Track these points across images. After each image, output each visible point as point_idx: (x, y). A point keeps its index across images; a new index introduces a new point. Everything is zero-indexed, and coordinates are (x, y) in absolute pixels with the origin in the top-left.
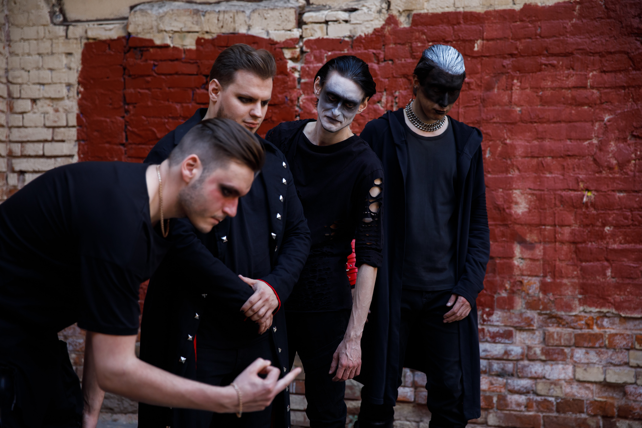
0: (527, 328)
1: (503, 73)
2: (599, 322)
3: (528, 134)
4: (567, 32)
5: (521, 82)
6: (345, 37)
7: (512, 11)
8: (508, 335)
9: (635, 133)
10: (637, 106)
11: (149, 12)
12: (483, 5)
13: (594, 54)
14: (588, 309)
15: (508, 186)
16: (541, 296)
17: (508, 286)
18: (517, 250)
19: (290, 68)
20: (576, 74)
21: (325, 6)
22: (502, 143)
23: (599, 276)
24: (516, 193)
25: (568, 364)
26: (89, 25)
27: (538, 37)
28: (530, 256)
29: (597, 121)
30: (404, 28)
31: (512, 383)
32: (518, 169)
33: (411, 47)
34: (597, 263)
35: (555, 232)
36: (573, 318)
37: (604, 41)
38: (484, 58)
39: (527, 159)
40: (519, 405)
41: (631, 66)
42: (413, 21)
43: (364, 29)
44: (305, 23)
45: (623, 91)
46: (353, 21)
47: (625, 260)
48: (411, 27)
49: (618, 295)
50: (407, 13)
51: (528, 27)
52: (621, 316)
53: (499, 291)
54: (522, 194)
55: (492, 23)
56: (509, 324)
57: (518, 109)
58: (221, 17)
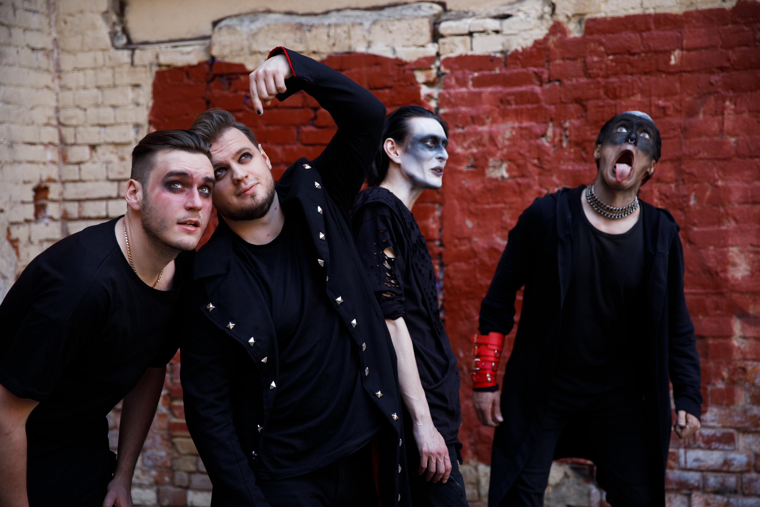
0: (753, 429)
1: (710, 93)
3: (747, 173)
5: (735, 104)
6: (495, 52)
7: (721, 11)
8: (728, 439)
11: (238, 28)
12: (681, 4)
15: (722, 242)
17: (725, 374)
18: (737, 326)
19: (425, 95)
21: (466, 13)
22: (711, 185)
24: (734, 252)
26: (160, 48)
28: (755, 334)
30: (575, 38)
31: (735, 503)
32: (735, 219)
33: (585, 62)
38: (684, 74)
39: (747, 206)
42: (586, 28)
43: (521, 41)
44: (442, 36)
46: (506, 31)
48: (584, 37)
50: (578, 18)
51: (743, 31)
53: (713, 381)
54: (742, 252)
55: (694, 27)
56: (729, 424)
57: (733, 140)
58: (332, 32)
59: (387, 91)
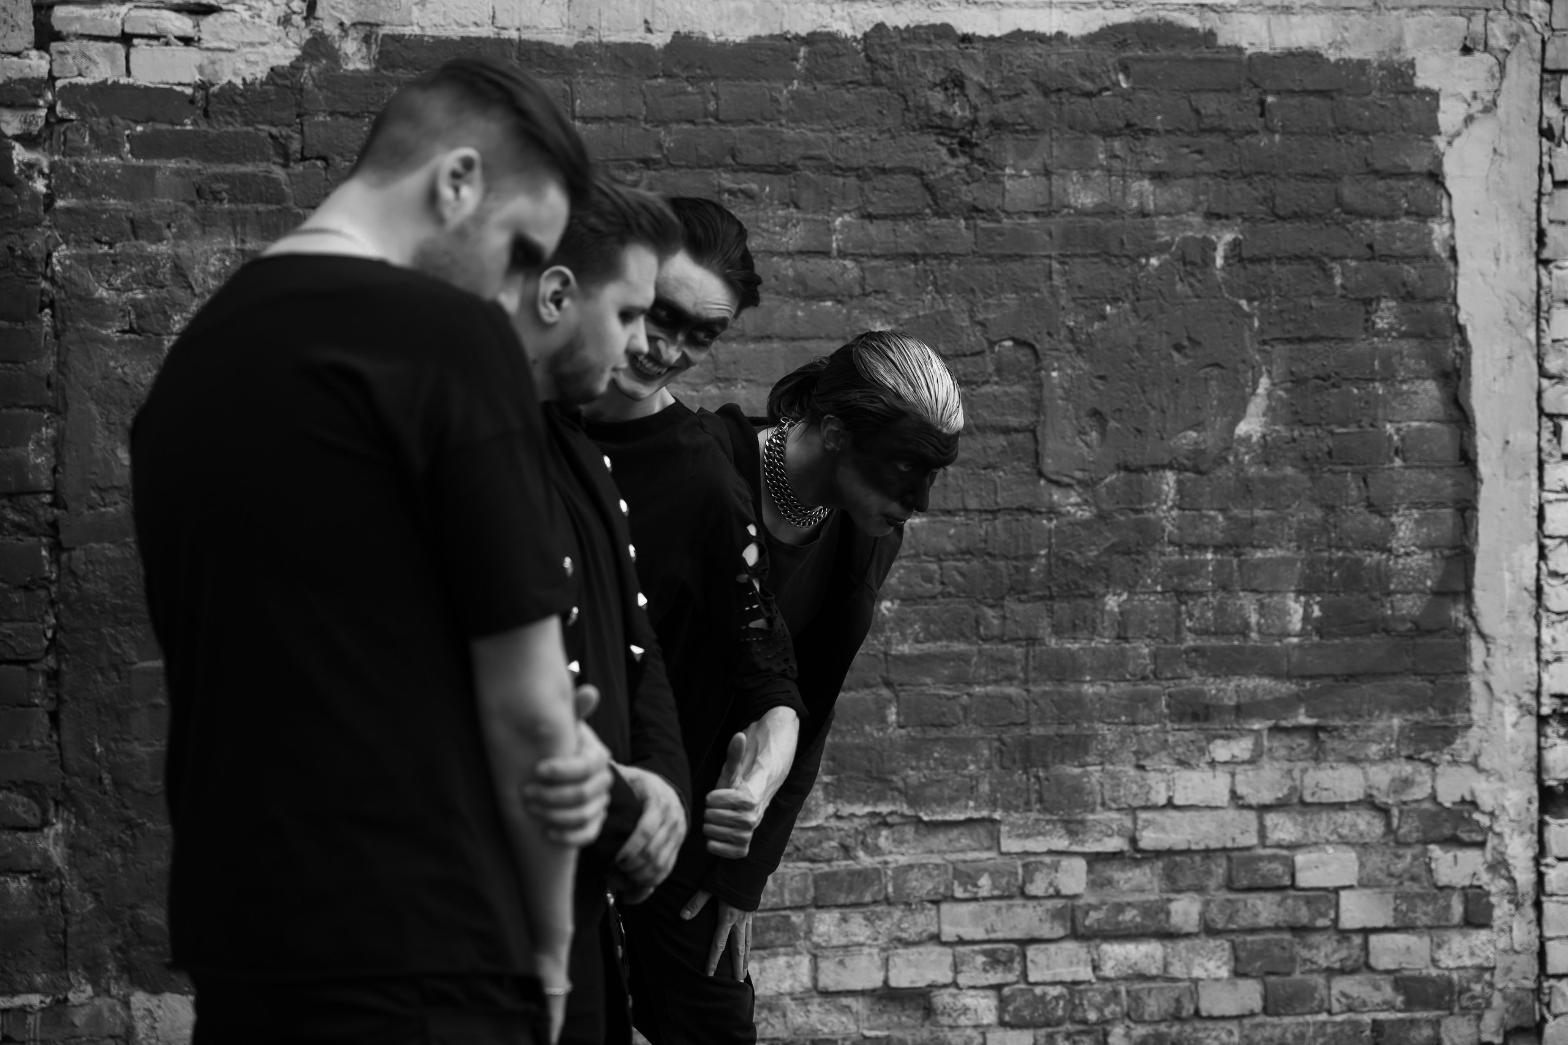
2: (869, 840)
4: (780, 112)
6: (185, 84)
7: (645, 49)
10: (945, 304)
12: (571, 27)
13: (844, 171)
14: (847, 809)
19: (20, 164)
20: (806, 220)
23: (870, 724)
25: (800, 953)
27: (711, 120)
30: (358, 71)
34: (864, 693)
36: (811, 834)
37: (867, 140)
41: (929, 206)
42: (380, 53)
43: (242, 66)
44: (59, 37)
45: (913, 266)
46: (209, 41)
47: (928, 680)
48: (377, 70)
49: (912, 769)
50: (363, 31)
51: (686, 93)
52: (920, 820)
55: (596, 75)
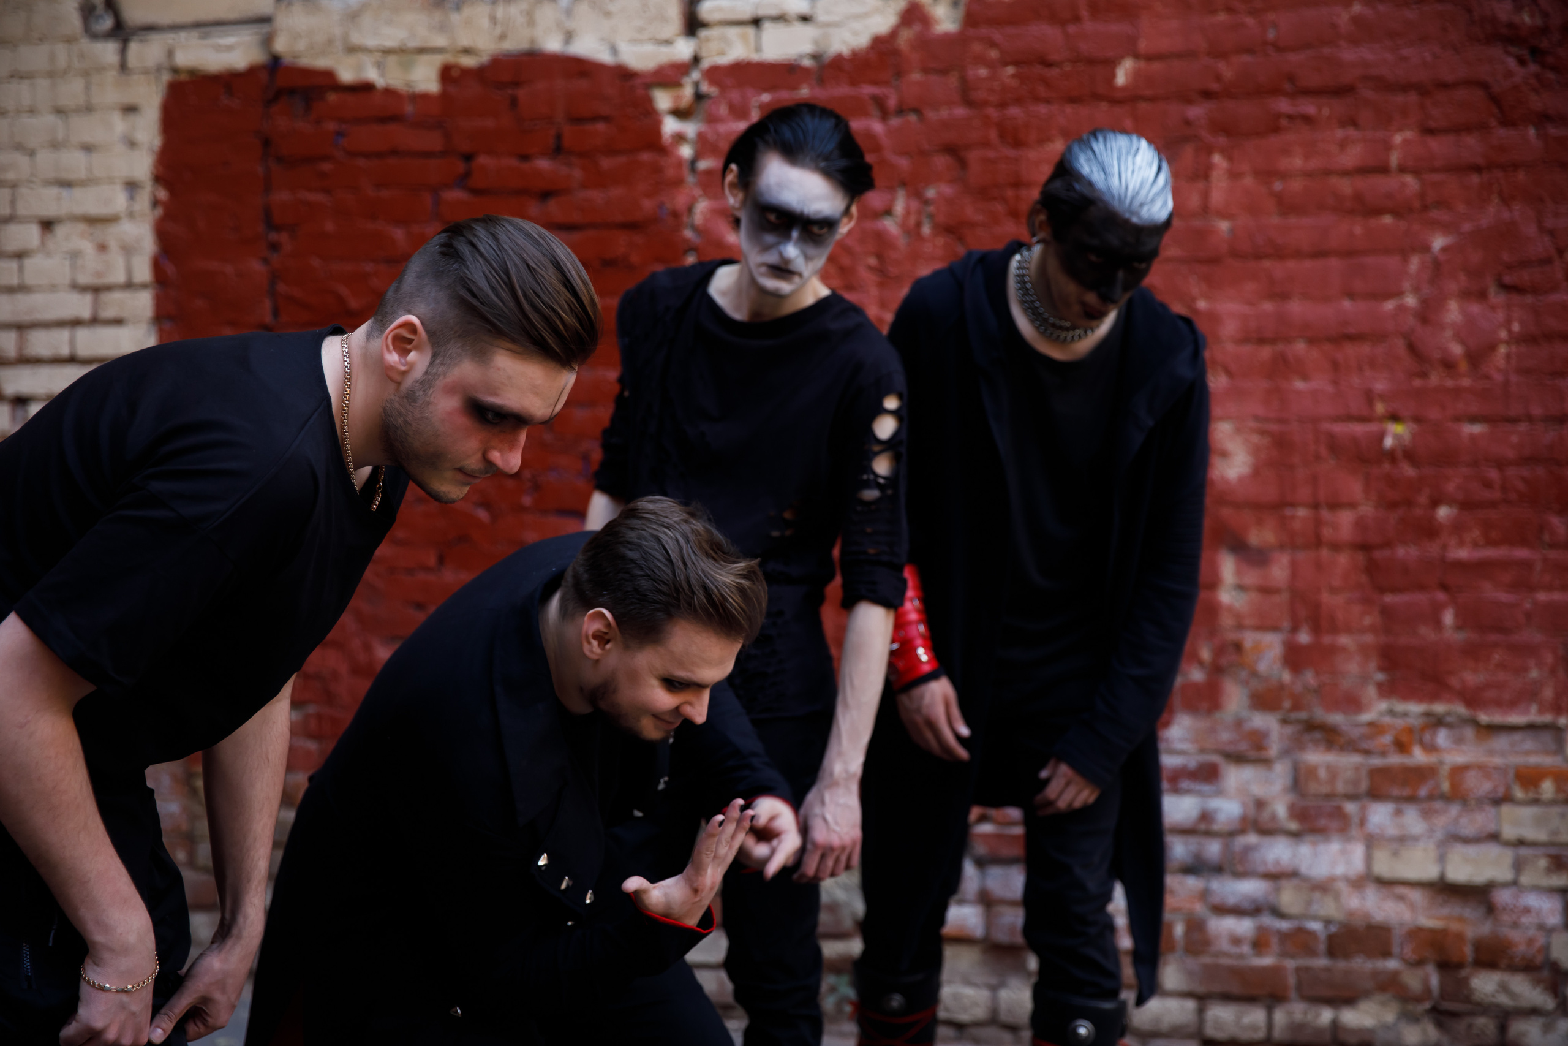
0: (1251, 755)
1: (1186, 139)
2: (1426, 738)
3: (1250, 286)
4: (1339, 36)
5: (1230, 158)
8: (1208, 774)
9: (1507, 279)
10: (1511, 214)
13: (1405, 88)
14: (1400, 707)
16: (1286, 676)
17: (1206, 654)
18: (1228, 567)
20: (1364, 139)
22: (1186, 308)
23: (1425, 626)
24: (1225, 431)
25: (1353, 841)
26: (177, 38)
27: (1270, 49)
28: (1258, 582)
29: (1414, 250)
30: (946, 33)
31: (1218, 890)
32: (1228, 371)
33: (964, 80)
34: (1418, 596)
35: (1318, 523)
36: (1365, 729)
37: (1429, 57)
38: (1140, 103)
39: (1247, 347)
40: (1236, 941)
41: (1495, 117)
42: (966, 14)
43: (848, 36)
45: (1477, 178)
46: (821, 17)
47: (1488, 586)
48: (962, 31)
49: (1470, 671)
51: (1245, 26)
52: (1478, 723)
54: (1238, 431)
55: (1159, 15)
56: (1210, 747)
57: (1224, 226)
58: (500, 12)
59: (601, 127)
